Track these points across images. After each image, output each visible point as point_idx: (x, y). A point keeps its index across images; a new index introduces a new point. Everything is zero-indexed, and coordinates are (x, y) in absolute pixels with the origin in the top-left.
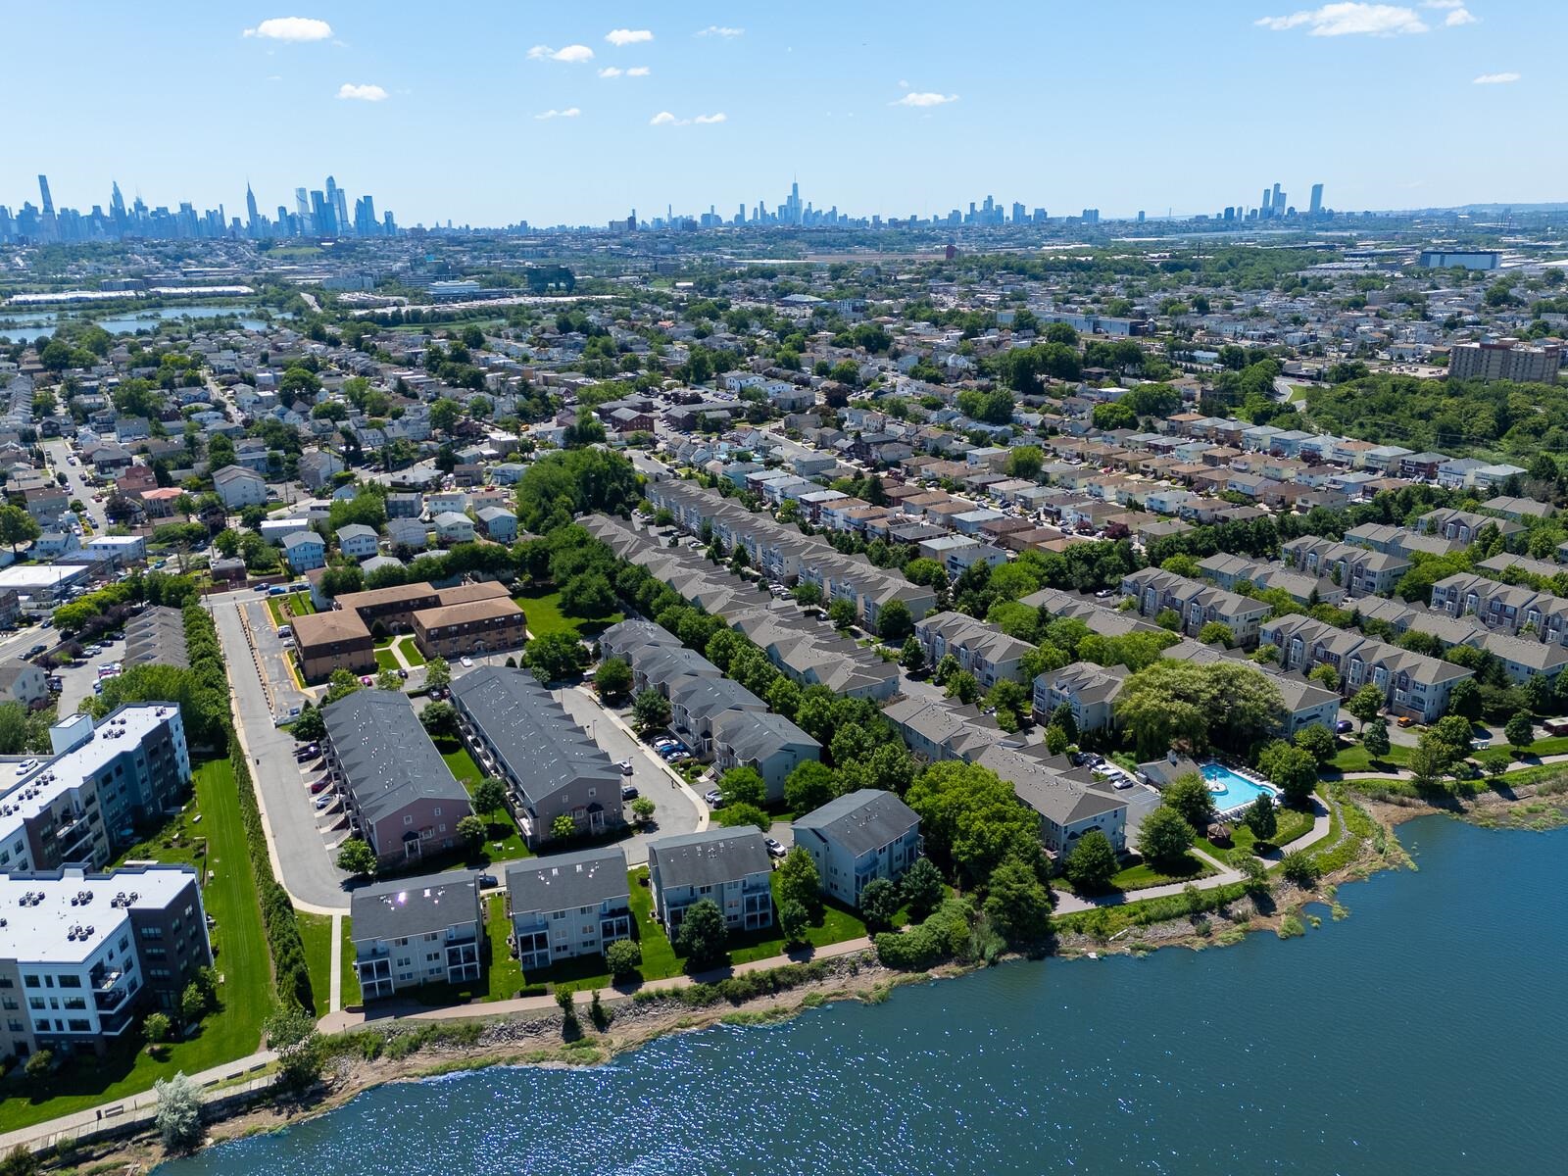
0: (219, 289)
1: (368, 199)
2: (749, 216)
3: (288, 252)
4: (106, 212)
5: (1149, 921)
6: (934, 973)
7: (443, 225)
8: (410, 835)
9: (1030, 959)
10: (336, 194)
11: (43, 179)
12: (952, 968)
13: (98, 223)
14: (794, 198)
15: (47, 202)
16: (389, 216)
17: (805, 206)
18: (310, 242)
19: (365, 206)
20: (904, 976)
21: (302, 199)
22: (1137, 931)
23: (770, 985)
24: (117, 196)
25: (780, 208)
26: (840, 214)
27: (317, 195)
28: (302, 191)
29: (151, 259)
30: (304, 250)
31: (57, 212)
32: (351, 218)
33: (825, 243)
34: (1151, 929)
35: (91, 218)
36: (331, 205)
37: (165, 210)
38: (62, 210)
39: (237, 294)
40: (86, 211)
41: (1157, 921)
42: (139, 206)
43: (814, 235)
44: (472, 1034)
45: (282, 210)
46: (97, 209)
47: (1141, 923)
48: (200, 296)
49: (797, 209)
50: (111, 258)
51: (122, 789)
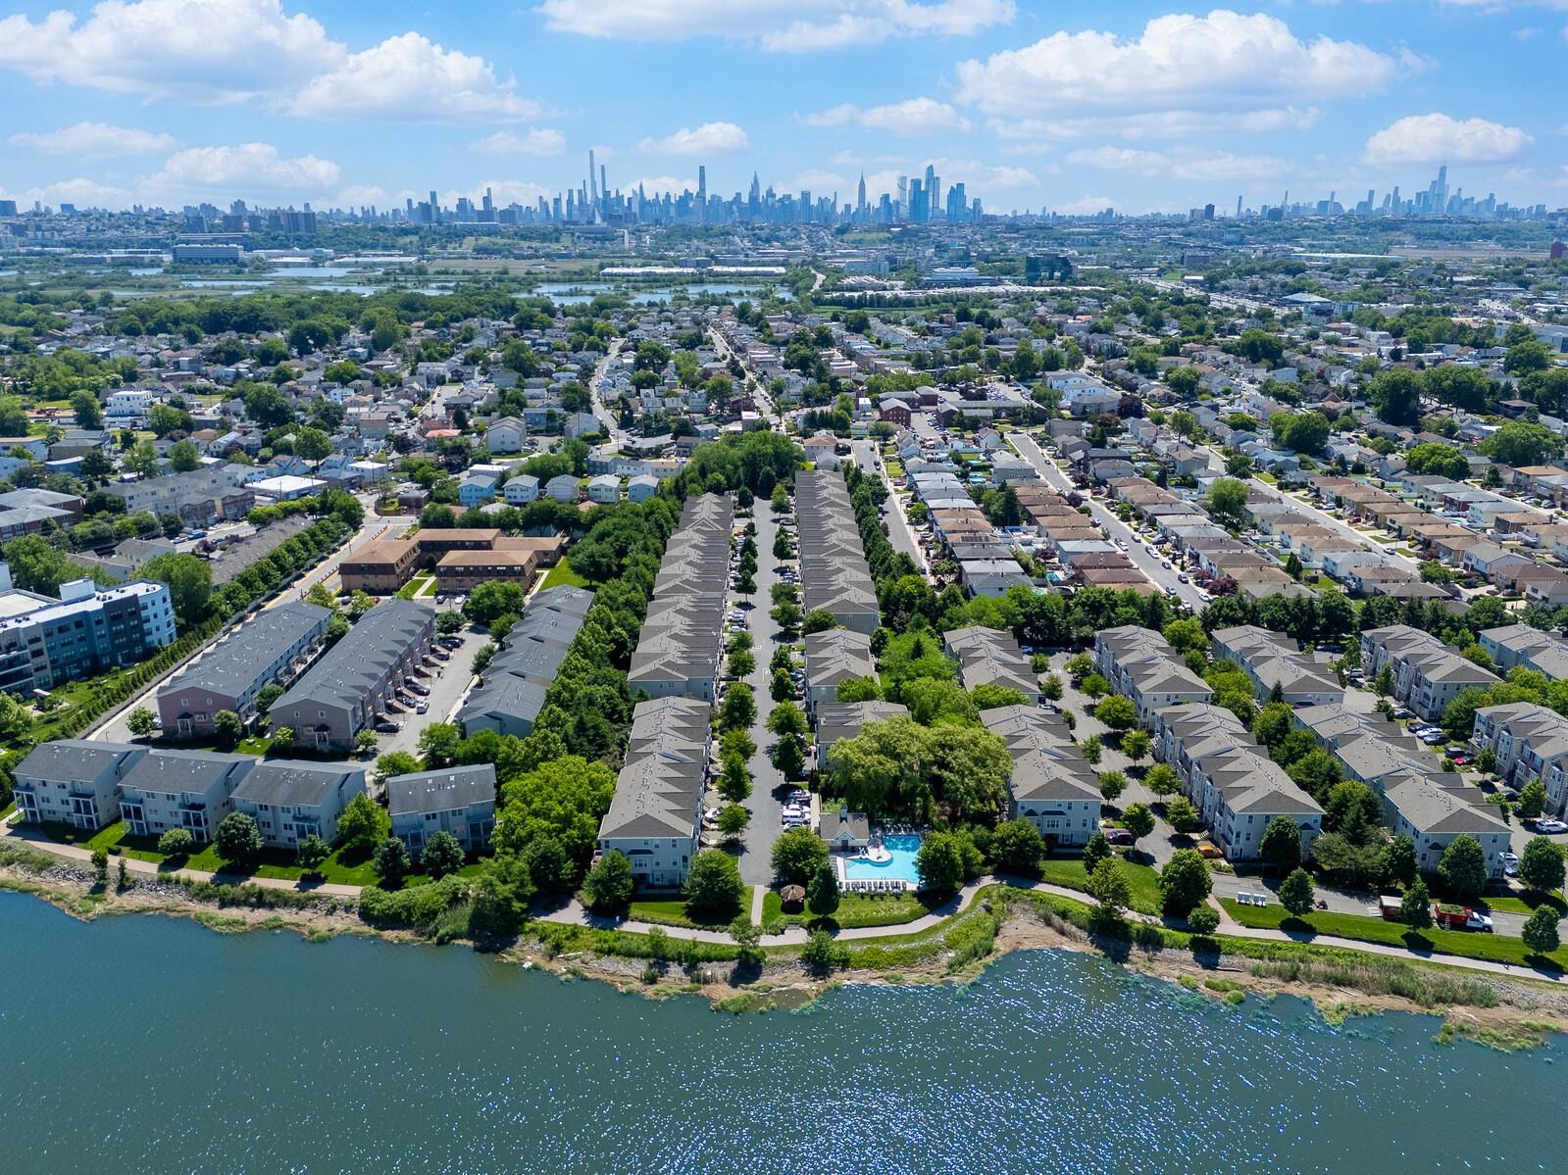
0: (760, 269)
1: (961, 186)
2: (1377, 204)
3: (859, 237)
4: (745, 199)
5: (610, 951)
6: (389, 935)
7: (1021, 212)
8: (187, 715)
9: (476, 949)
10: (932, 179)
11: (702, 169)
12: (406, 935)
13: (735, 208)
14: (1439, 184)
15: (702, 189)
16: (977, 202)
17: (1452, 192)
18: (882, 228)
19: (957, 193)
20: (366, 929)
21: (902, 188)
22: (590, 955)
23: (253, 900)
24: (756, 185)
25: (1418, 195)
26: (1499, 201)
27: (916, 183)
28: (903, 179)
29: (746, 242)
30: (874, 235)
31: (708, 197)
32: (943, 205)
33: (1438, 236)
34: (605, 959)
35: (731, 203)
36: (926, 192)
37: (789, 197)
38: (713, 196)
39: (771, 274)
40: (727, 197)
41: (618, 954)
42: (770, 194)
43: (1427, 226)
44: (44, 866)
45: (886, 197)
46: (739, 195)
47: (601, 951)
48: (741, 274)
49: (1440, 196)
50: (716, 240)
51: (81, 639)
